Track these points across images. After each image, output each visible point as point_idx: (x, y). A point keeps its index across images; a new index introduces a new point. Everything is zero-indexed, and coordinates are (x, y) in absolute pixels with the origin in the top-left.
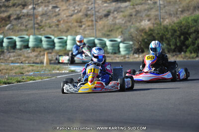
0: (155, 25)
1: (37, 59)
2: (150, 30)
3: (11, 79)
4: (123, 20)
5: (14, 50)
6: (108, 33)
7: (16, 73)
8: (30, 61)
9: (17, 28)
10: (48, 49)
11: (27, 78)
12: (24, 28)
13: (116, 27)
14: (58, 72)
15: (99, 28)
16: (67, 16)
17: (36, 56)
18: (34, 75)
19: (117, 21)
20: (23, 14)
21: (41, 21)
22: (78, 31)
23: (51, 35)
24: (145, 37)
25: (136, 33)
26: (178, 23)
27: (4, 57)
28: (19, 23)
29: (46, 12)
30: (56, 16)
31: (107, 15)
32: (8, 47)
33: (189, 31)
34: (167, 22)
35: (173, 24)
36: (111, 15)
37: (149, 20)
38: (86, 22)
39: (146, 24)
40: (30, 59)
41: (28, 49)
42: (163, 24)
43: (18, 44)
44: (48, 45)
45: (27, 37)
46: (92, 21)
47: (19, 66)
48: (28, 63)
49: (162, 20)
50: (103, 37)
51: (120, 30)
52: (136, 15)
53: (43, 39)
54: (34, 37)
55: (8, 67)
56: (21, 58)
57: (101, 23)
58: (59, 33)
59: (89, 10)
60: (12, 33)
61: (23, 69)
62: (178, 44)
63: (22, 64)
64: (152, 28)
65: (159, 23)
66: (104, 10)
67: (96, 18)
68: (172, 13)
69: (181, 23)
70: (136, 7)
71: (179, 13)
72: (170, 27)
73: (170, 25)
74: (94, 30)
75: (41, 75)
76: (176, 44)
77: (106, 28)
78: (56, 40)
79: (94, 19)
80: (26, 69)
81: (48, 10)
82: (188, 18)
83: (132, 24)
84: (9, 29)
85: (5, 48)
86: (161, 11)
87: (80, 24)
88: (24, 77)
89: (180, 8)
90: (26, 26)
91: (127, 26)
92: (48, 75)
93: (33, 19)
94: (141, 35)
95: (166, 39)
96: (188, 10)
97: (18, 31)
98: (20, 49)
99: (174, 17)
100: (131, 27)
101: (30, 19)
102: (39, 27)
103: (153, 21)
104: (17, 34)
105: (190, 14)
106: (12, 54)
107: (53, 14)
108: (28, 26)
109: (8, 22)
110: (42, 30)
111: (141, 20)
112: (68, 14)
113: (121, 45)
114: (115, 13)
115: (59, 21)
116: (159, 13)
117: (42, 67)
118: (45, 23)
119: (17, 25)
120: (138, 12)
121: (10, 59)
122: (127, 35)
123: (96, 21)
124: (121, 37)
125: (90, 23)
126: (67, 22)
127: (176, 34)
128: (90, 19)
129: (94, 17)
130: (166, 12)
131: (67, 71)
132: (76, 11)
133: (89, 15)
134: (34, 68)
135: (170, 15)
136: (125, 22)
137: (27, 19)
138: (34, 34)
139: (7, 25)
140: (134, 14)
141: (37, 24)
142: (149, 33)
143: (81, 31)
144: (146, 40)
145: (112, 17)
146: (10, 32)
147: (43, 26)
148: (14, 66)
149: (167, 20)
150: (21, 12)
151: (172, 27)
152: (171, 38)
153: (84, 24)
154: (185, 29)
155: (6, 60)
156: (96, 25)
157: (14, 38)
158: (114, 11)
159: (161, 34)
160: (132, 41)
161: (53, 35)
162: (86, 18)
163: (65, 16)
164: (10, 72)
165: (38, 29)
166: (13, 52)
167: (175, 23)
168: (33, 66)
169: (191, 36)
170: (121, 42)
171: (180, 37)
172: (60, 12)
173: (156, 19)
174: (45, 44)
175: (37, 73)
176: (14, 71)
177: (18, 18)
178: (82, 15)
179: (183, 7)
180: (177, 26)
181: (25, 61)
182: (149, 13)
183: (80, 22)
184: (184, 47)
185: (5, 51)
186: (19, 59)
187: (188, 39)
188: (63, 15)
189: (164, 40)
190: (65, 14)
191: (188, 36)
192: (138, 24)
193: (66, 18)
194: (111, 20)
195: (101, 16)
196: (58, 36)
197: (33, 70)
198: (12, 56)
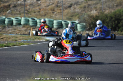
0: (100, 14)
1: (26, 32)
2: (97, 16)
3: (9, 44)
4: (80, 10)
5: (12, 26)
6: (71, 18)
7: (12, 40)
8: (21, 33)
9: (14, 12)
10: (33, 26)
11: (19, 43)
12: (18, 12)
13: (76, 14)
14: (38, 40)
15: (65, 14)
16: (45, 6)
17: (25, 30)
18: (23, 42)
19: (76, 10)
20: (18, 4)
21: (29, 9)
22: (52, 15)
23: (35, 17)
24: (93, 21)
25: (88, 18)
26: (114, 13)
27: (5, 30)
28: (15, 10)
29: (32, 3)
30: (38, 6)
31: (70, 7)
32: (8, 24)
33: (121, 18)
34: (107, 12)
35: (111, 13)
36: (73, 6)
37: (96, 11)
38: (57, 10)
39: (94, 13)
40: (21, 32)
41: (20, 26)
42: (104, 13)
43: (15, 22)
44: (33, 23)
45: (20, 18)
46: (61, 10)
47: (15, 36)
48: (20, 34)
49: (104, 11)
50: (67, 20)
51: (78, 16)
52: (88, 7)
53: (30, 20)
54: (25, 18)
55: (8, 36)
56: (16, 31)
57: (66, 11)
58: (40, 16)
59: (59, 3)
60: (11, 16)
61: (17, 37)
62: (114, 26)
63: (16, 35)
64: (98, 15)
65: (102, 12)
66: (68, 3)
67: (63, 8)
68: (110, 6)
69: (116, 13)
70: (88, 2)
71: (115, 7)
72: (109, 15)
73: (109, 14)
74: (62, 16)
75: (28, 42)
76: (112, 26)
77: (69, 15)
78: (38, 21)
79: (62, 9)
80: (19, 38)
81: (34, 2)
82: (120, 10)
83: (86, 12)
84: (9, 13)
85: (6, 25)
86: (104, 5)
87: (53, 12)
88: (18, 43)
89: (115, 3)
90: (20, 11)
91: (82, 14)
92: (32, 42)
93: (24, 7)
94: (91, 20)
95: (106, 22)
96: (120, 5)
97: (15, 14)
98: (16, 26)
99: (112, 9)
100: (84, 14)
101: (22, 7)
102: (28, 12)
103: (98, 11)
104: (14, 16)
105: (122, 8)
106: (10, 28)
107: (36, 4)
108: (21, 12)
109: (8, 9)
110: (29, 14)
111: (91, 11)
112: (46, 5)
113: (78, 25)
114: (75, 5)
115: (40, 9)
116: (102, 7)
117: (29, 37)
118: (32, 10)
119: (14, 11)
120: (89, 5)
121: (9, 31)
122: (82, 19)
123: (63, 10)
124: (78, 20)
125: (59, 11)
126: (45, 10)
127: (113, 20)
128: (60, 8)
129: (62, 7)
130: (107, 6)
131: (44, 40)
132: (51, 3)
133: (59, 6)
134: (24, 38)
135: (109, 8)
136: (81, 11)
137: (20, 7)
138: (24, 17)
139: (8, 10)
140: (87, 6)
141: (27, 10)
142: (96, 18)
143: (54, 16)
144: (94, 23)
145: (73, 7)
146: (10, 15)
147: (30, 12)
148: (11, 36)
149: (107, 11)
150: (17, 3)
151: (110, 15)
152: (109, 22)
153: (56, 12)
154: (118, 17)
155: (6, 32)
156: (63, 12)
157: (12, 18)
158: (75, 4)
159: (103, 20)
160: (85, 23)
161: (36, 18)
162: (57, 8)
163: (44, 6)
164: (9, 39)
165: (27, 13)
166: (11, 27)
167: (112, 13)
168: (23, 36)
169: (122, 21)
170: (78, 23)
171: (115, 21)
172: (41, 3)
173: (100, 10)
174: (31, 23)
175: (25, 40)
176: (11, 39)
177: (15, 6)
178: (55, 6)
179: (117, 3)
180: (113, 15)
181: (18, 33)
182: (96, 6)
183: (53, 10)
184: (117, 28)
185: (6, 26)
186: (15, 31)
187: (120, 23)
188: (43, 6)
189: (105, 23)
190: (44, 5)
191: (120, 21)
192: (89, 13)
193: (44, 8)
194: (72, 10)
195: (67, 7)
196: (39, 18)
197: (23, 39)
198: (10, 30)
